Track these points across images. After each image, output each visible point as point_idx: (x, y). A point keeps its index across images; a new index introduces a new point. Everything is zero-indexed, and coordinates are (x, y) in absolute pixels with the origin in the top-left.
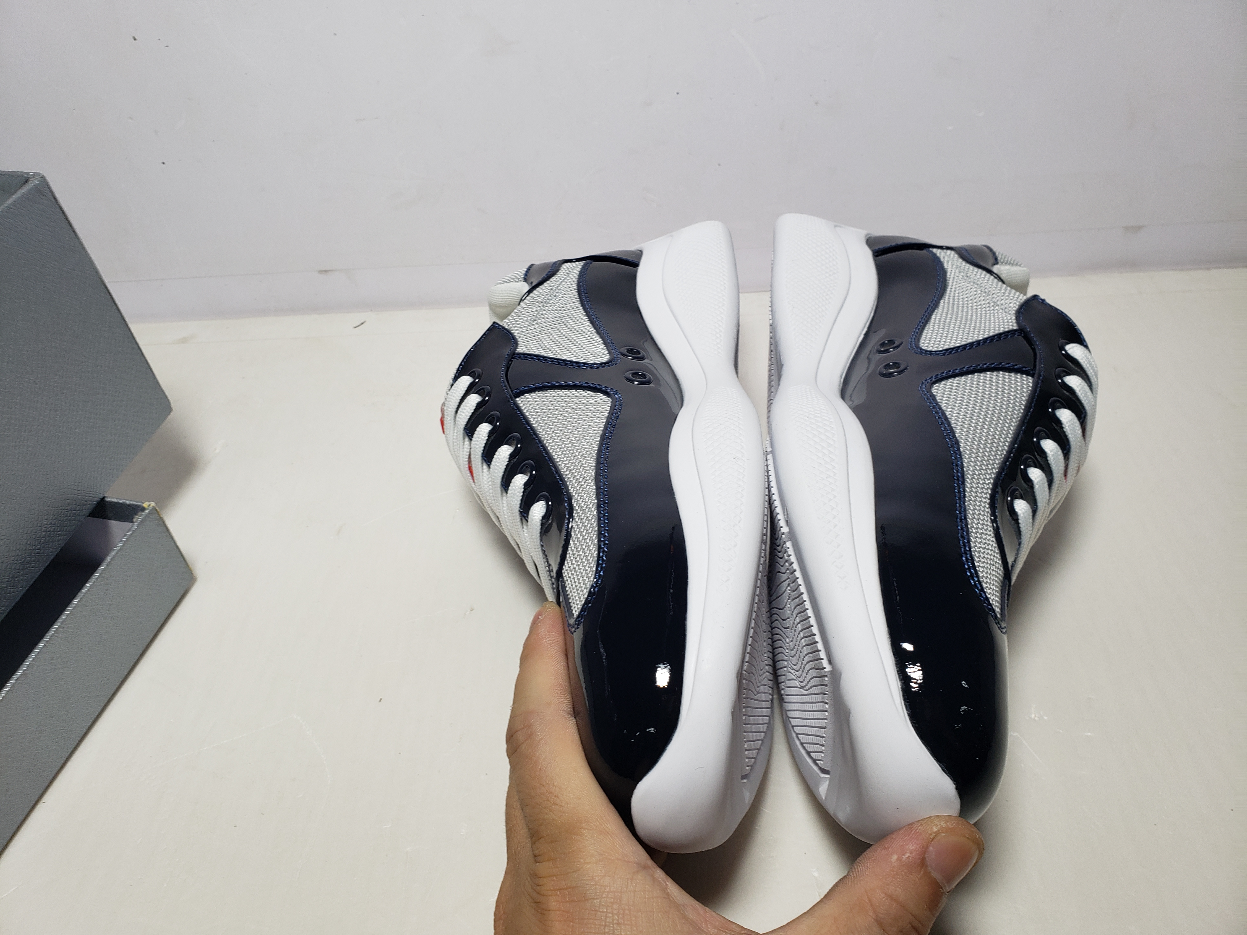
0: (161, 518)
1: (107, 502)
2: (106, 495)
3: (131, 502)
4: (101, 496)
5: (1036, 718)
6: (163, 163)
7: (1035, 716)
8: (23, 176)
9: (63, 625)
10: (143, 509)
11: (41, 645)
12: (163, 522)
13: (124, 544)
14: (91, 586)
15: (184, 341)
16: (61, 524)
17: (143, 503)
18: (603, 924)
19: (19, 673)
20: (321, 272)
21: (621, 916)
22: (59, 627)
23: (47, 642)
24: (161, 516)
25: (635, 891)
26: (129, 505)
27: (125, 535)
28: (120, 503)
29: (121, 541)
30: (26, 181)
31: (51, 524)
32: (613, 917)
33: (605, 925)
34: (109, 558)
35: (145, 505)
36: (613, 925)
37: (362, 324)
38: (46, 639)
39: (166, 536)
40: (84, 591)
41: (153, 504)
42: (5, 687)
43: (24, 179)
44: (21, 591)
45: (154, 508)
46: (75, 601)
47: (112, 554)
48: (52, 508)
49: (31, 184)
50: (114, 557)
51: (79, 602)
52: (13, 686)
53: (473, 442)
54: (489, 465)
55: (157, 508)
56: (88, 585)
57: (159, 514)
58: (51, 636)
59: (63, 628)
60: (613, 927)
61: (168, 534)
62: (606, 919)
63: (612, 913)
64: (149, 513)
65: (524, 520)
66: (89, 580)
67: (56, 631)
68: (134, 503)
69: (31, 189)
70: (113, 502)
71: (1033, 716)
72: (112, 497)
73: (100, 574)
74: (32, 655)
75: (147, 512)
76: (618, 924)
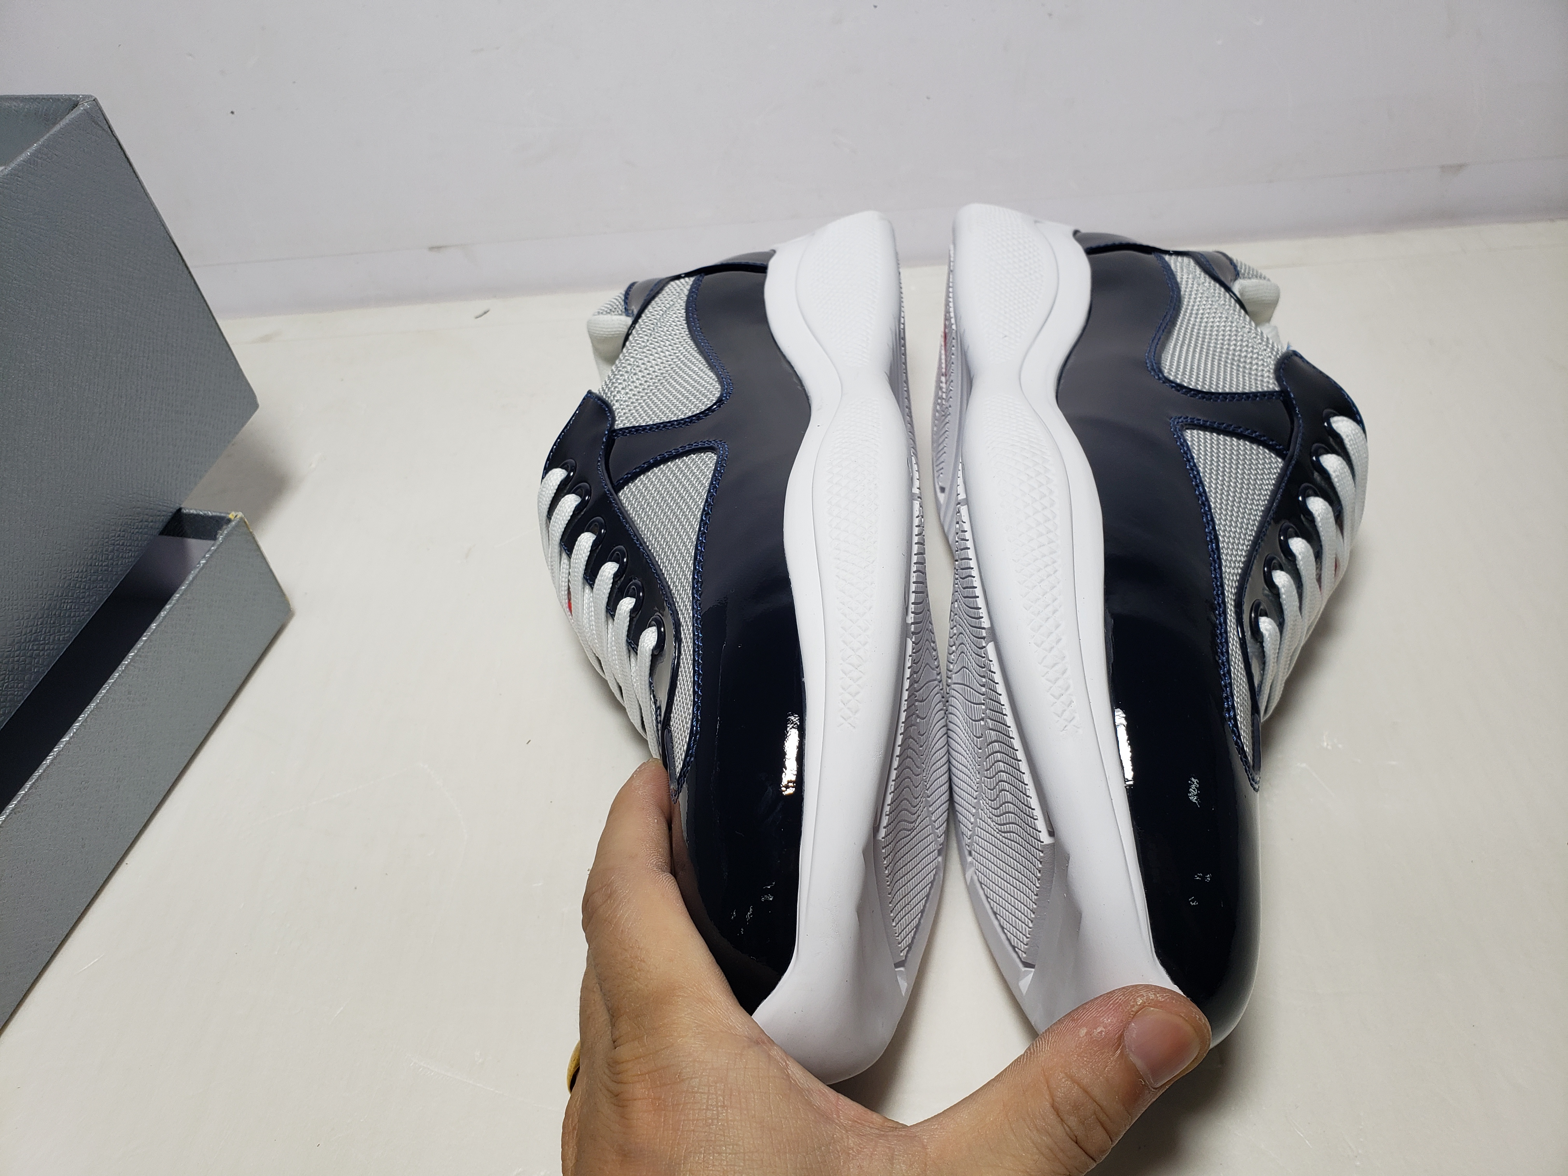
0: (251, 533)
1: (186, 514)
2: (182, 506)
3: (214, 514)
4: (177, 506)
5: (1329, 747)
6: (232, 113)
7: (1328, 745)
8: (70, 99)
9: (140, 653)
10: (229, 521)
11: (116, 675)
12: (254, 538)
13: (207, 561)
14: (171, 609)
15: (266, 339)
16: (131, 537)
17: (229, 514)
18: (704, 1107)
19: (92, 705)
20: (432, 248)
21: (727, 1097)
22: (136, 655)
23: (123, 671)
24: (251, 530)
25: (746, 1068)
26: (212, 517)
27: (209, 550)
28: (201, 515)
29: (204, 557)
30: (75, 105)
31: (119, 536)
32: (717, 1098)
33: (707, 1109)
34: (191, 577)
35: (231, 516)
36: (717, 1107)
37: (485, 313)
38: (121, 668)
39: (258, 555)
40: (163, 614)
41: (240, 514)
42: (77, 721)
43: (73, 103)
44: (89, 615)
45: (241, 518)
46: (154, 626)
47: (193, 573)
48: (120, 516)
49: (80, 109)
50: (197, 575)
51: (157, 627)
52: (86, 720)
53: (572, 560)
54: (592, 586)
55: (246, 520)
56: (167, 607)
57: (249, 529)
58: (127, 665)
59: (140, 656)
60: (717, 1110)
61: (259, 553)
62: (707, 1101)
63: (716, 1094)
64: (237, 526)
65: (632, 651)
66: (169, 602)
67: (132, 660)
68: (218, 514)
69: (81, 114)
70: (192, 514)
71: (1325, 744)
72: (191, 507)
73: (181, 595)
74: (106, 686)
75: (233, 523)
76: (723, 1106)
